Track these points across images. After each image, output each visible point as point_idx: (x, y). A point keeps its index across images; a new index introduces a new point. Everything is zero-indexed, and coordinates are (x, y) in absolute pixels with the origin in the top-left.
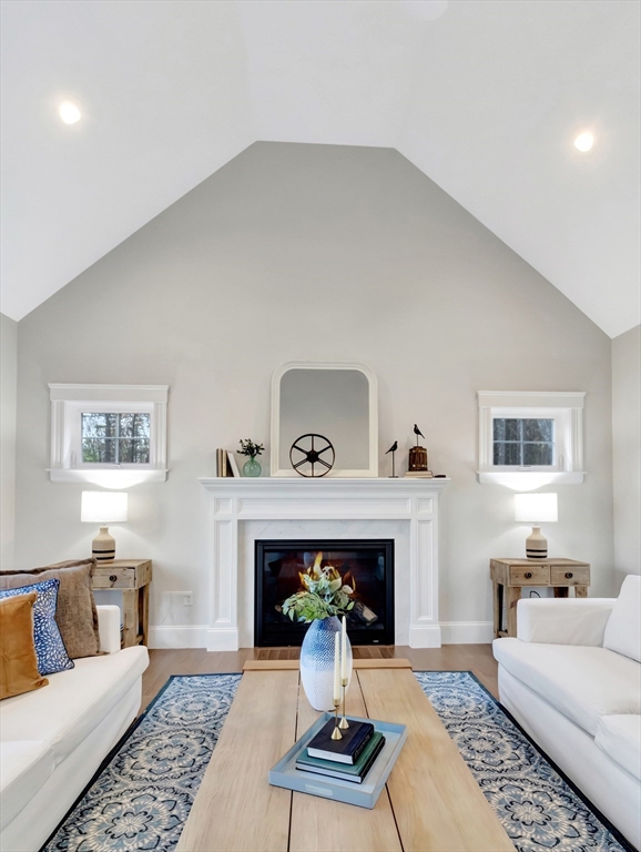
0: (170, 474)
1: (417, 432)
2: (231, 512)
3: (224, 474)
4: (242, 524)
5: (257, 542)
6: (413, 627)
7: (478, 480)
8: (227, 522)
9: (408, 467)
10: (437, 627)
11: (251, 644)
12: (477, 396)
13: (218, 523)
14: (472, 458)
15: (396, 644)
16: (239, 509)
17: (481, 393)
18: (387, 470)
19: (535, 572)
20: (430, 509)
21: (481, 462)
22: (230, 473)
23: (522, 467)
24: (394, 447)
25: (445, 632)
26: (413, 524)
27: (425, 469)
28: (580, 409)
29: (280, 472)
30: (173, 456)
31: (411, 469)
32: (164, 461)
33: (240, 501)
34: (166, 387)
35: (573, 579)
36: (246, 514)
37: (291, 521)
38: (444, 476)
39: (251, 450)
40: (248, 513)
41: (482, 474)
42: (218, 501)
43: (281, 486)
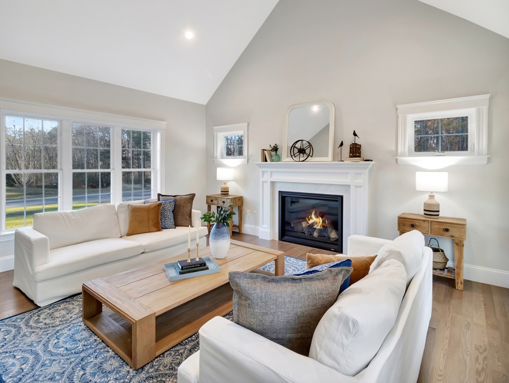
0: (249, 160)
1: (355, 134)
2: (268, 177)
3: (264, 161)
5: (279, 192)
7: (397, 162)
8: (266, 182)
9: (349, 156)
11: (277, 239)
12: (396, 109)
13: (263, 182)
14: (393, 148)
16: (271, 176)
17: (399, 107)
18: (338, 157)
19: (417, 224)
20: (362, 180)
21: (399, 150)
22: (266, 161)
24: (342, 144)
26: (352, 189)
27: (359, 156)
29: (286, 159)
30: (250, 153)
31: (351, 156)
32: (247, 155)
33: (271, 172)
34: (246, 124)
35: (450, 233)
36: (274, 178)
37: (293, 183)
38: (372, 161)
39: (276, 149)
40: (276, 178)
41: (400, 158)
42: (263, 172)
43: (287, 166)
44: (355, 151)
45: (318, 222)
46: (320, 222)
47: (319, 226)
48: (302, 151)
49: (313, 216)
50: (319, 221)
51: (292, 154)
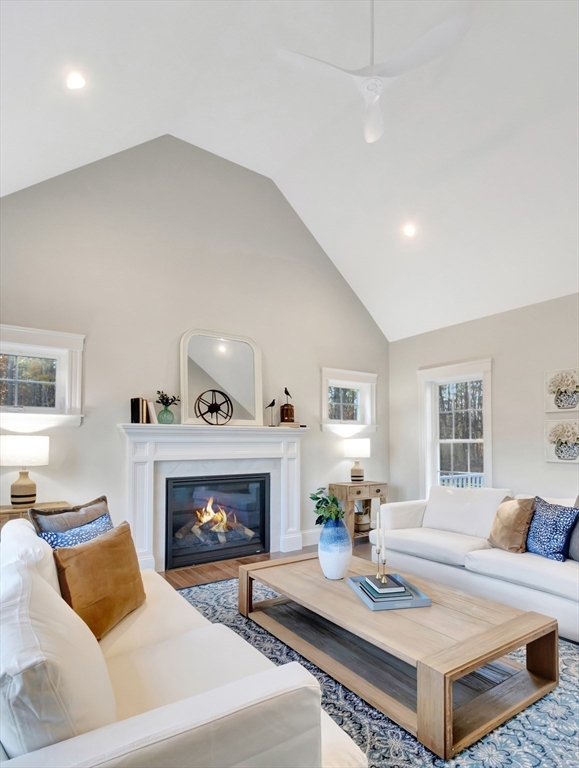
0: (85, 420)
1: (287, 393)
2: (148, 453)
3: (145, 420)
4: (156, 463)
5: (168, 480)
6: (283, 537)
7: (321, 429)
8: (144, 463)
9: (280, 419)
10: (299, 535)
11: (163, 567)
12: (321, 371)
13: (136, 463)
14: (318, 414)
15: (271, 551)
16: (155, 452)
17: (324, 369)
18: (268, 421)
19: (362, 490)
20: (295, 450)
21: (323, 417)
22: (148, 420)
23: (342, 420)
24: (273, 404)
25: (304, 538)
26: (284, 462)
27: (293, 421)
28: (374, 385)
29: (189, 420)
30: (87, 402)
31: (283, 420)
32: (78, 405)
33: (157, 444)
34: (83, 337)
36: (162, 455)
37: (196, 461)
38: (305, 426)
39: (165, 401)
40: (164, 454)
41: (324, 425)
42: (136, 444)
43: (190, 432)
44: (286, 414)
45: (219, 519)
46: (222, 520)
47: (221, 528)
48: (214, 408)
49: (209, 508)
50: (222, 516)
51: (199, 414)
